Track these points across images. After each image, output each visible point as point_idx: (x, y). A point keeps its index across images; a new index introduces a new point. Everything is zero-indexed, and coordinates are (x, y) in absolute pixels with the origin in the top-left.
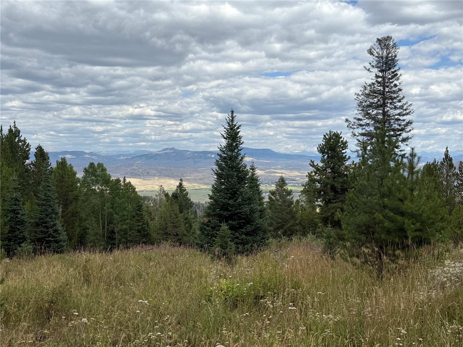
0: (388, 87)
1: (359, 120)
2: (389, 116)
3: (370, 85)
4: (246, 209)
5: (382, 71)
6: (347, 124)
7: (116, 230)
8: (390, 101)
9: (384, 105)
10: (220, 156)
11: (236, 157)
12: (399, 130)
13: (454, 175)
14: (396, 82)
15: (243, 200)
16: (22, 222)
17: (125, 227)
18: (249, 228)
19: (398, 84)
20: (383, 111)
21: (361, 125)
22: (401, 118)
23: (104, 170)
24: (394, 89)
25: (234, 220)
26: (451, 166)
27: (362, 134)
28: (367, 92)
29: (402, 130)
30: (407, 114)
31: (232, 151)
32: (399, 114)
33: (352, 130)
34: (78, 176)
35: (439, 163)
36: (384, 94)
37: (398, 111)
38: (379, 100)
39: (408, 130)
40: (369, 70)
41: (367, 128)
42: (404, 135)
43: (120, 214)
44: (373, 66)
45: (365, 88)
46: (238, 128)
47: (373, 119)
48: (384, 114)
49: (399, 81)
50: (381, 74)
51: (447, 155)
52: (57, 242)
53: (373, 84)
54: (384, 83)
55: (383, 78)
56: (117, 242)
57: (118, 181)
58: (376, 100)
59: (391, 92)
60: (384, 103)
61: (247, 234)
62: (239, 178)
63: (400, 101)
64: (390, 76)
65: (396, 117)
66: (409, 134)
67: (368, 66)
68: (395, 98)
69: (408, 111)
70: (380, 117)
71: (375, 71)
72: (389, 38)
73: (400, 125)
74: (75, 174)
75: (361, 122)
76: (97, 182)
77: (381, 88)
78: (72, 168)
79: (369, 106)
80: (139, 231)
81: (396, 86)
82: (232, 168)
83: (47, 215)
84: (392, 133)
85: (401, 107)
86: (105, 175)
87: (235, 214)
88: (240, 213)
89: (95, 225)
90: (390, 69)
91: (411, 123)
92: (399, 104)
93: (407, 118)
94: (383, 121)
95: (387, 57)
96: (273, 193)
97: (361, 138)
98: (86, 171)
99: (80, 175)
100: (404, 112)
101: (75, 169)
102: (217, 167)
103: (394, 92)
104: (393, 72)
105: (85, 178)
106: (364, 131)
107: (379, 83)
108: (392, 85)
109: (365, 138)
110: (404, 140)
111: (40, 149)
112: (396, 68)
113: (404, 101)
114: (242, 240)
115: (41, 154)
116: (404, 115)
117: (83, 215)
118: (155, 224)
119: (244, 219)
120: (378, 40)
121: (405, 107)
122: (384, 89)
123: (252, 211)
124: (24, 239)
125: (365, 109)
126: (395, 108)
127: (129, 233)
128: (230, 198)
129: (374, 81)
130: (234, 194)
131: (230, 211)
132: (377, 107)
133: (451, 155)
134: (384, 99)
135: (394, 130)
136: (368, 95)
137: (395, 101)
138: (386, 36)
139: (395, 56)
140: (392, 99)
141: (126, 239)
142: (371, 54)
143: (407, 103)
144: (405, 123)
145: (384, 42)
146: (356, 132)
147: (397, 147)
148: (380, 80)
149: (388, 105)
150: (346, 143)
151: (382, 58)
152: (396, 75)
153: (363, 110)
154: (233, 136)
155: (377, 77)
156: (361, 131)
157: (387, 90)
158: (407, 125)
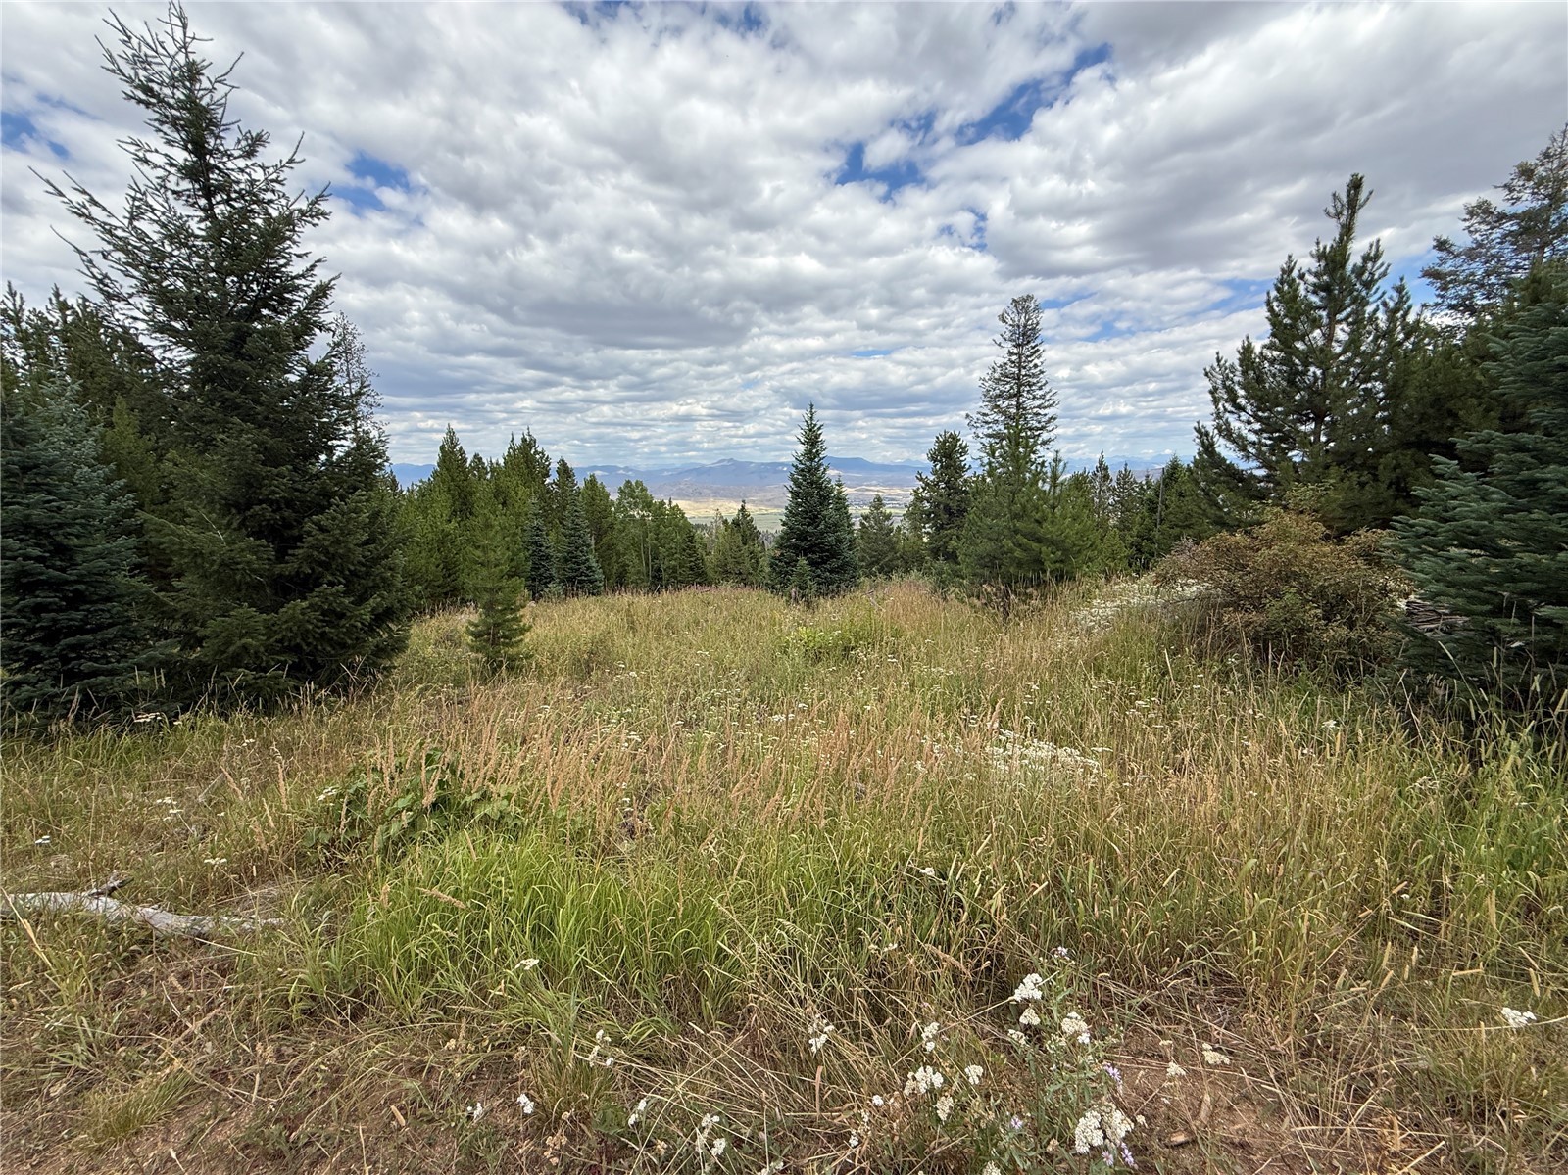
0: (1025, 368)
1: (985, 415)
2: (1025, 409)
3: (1001, 366)
4: (831, 538)
5: (1018, 345)
6: (968, 421)
7: (663, 567)
8: (1028, 388)
9: (1019, 394)
10: (796, 467)
11: (817, 469)
12: (1038, 429)
13: (1109, 489)
14: (1036, 361)
15: (826, 526)
16: (548, 557)
17: (673, 563)
18: (834, 563)
19: (1039, 364)
20: (1018, 402)
21: (987, 423)
22: (1042, 412)
23: (644, 489)
24: (1033, 371)
25: (814, 553)
26: (1106, 477)
27: (989, 436)
28: (996, 375)
29: (1043, 428)
30: (1051, 406)
31: (812, 460)
32: (1039, 407)
33: (974, 430)
34: (611, 498)
35: (1090, 474)
36: (1019, 379)
37: (1038, 403)
38: (1012, 388)
39: (1050, 428)
40: (999, 345)
41: (994, 427)
42: (1045, 436)
43: (667, 546)
44: (1005, 339)
45: (994, 370)
46: (819, 428)
47: (1004, 413)
48: (1019, 406)
49: (1041, 360)
50: (1016, 351)
51: (1101, 463)
52: (591, 582)
53: (1006, 364)
54: (1020, 363)
55: (1020, 355)
56: (665, 582)
57: (662, 503)
58: (1008, 387)
59: (1030, 376)
60: (1019, 391)
61: (831, 572)
62: (821, 496)
63: (1040, 388)
64: (1028, 353)
65: (1035, 410)
66: (1051, 435)
67: (999, 339)
68: (1034, 384)
69: (1051, 402)
70: (1013, 411)
71: (1009, 345)
72: (1029, 298)
73: (1039, 422)
74: (608, 495)
75: (987, 419)
76: (636, 505)
77: (1016, 370)
78: (603, 487)
79: (998, 396)
80: (691, 569)
81: (1036, 366)
82: (812, 483)
83: (577, 548)
84: (1029, 433)
85: (1042, 397)
86: (646, 496)
87: (816, 545)
88: (822, 543)
89: (636, 561)
90: (1029, 342)
91: (1055, 419)
92: (1040, 392)
93: (1050, 412)
95: (1025, 326)
96: (866, 518)
97: (986, 440)
98: (621, 491)
99: (614, 497)
100: (1046, 404)
101: (607, 489)
102: (791, 483)
103: (1034, 376)
104: (1033, 347)
105: (620, 500)
106: (990, 431)
107: (1013, 362)
108: (1031, 365)
109: (992, 440)
110: (1044, 443)
111: (563, 463)
112: (1037, 341)
113: (1046, 388)
114: (826, 578)
115: (565, 470)
116: (1045, 408)
117: (621, 549)
118: (711, 559)
119: (828, 551)
120: (1014, 300)
121: (1047, 397)
122: (1020, 371)
123: (839, 541)
124: (551, 578)
125: (993, 399)
126: (1034, 397)
127: (679, 571)
128: (809, 524)
129: (1006, 361)
130: (814, 519)
131: (810, 541)
132: (1011, 396)
133: (1106, 462)
134: (1020, 385)
135: (1031, 429)
136: (997, 380)
137: (1034, 387)
138: (1025, 294)
139: (1037, 324)
140: (1030, 386)
141: (676, 578)
142: (1004, 321)
143: (1050, 390)
144: (1046, 418)
145: (1022, 304)
146: (980, 432)
147: (1034, 453)
148: (1014, 358)
149: (1025, 394)
150: (966, 446)
151: (1019, 326)
152: (1038, 350)
153: (989, 402)
154: (813, 440)
155: (1011, 354)
156: (986, 431)
157: (1023, 372)
158: (1049, 421)
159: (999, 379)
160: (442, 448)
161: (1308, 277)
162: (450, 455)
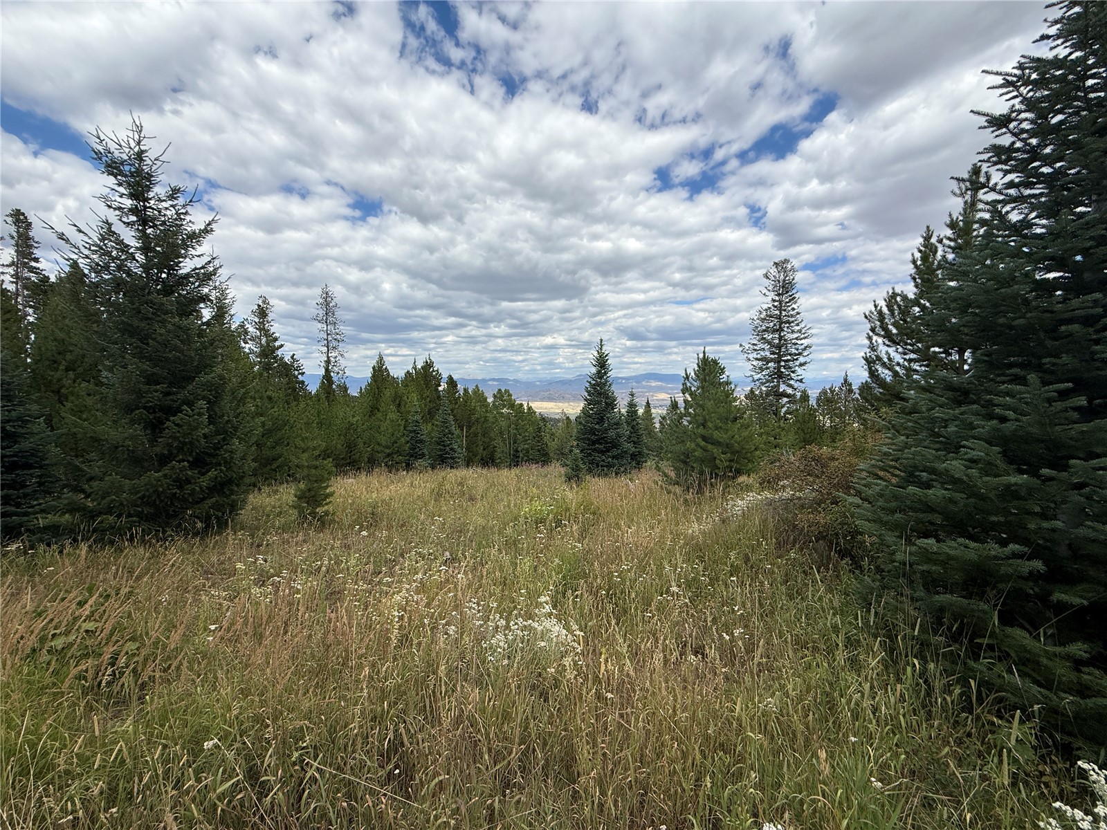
0: (785, 310)
1: (754, 344)
2: (785, 340)
3: (766, 310)
5: (779, 295)
6: (741, 349)
7: (519, 449)
8: (788, 325)
9: (781, 330)
10: (590, 383)
11: (605, 384)
12: (796, 355)
13: (853, 400)
14: (794, 306)
15: (609, 425)
16: (421, 441)
17: (526, 446)
19: (796, 307)
20: (779, 335)
21: (755, 350)
22: (799, 342)
23: (510, 395)
24: (791, 313)
26: (850, 391)
27: (757, 359)
28: (762, 316)
29: (800, 354)
30: (805, 338)
31: (601, 378)
32: (797, 339)
33: (746, 355)
34: (488, 400)
35: (837, 389)
36: (780, 318)
37: (796, 335)
38: (775, 325)
39: (805, 354)
40: (764, 294)
41: (762, 353)
42: (802, 360)
43: (523, 435)
44: (769, 290)
45: (761, 313)
46: (606, 356)
47: (769, 343)
48: (780, 338)
49: (797, 305)
50: (777, 298)
51: (846, 380)
52: (453, 458)
53: (770, 308)
54: (781, 307)
55: (780, 302)
56: (520, 459)
57: (521, 405)
58: (772, 324)
59: (789, 316)
60: (780, 327)
63: (798, 325)
64: (787, 300)
65: (793, 341)
66: (807, 359)
67: (765, 291)
68: (793, 322)
69: (806, 335)
70: (777, 341)
71: (772, 295)
72: (786, 261)
73: (797, 350)
74: (486, 399)
75: (755, 347)
76: (504, 406)
77: (777, 312)
78: (483, 393)
79: (764, 331)
80: (539, 451)
81: (793, 309)
82: (600, 394)
83: (445, 435)
84: (789, 357)
85: (800, 331)
86: (511, 400)
87: (602, 438)
89: (502, 444)
90: (787, 292)
91: (810, 347)
92: (797, 328)
93: (805, 342)
94: (779, 347)
95: (784, 281)
96: (664, 418)
97: (755, 363)
98: (495, 396)
99: (490, 400)
100: (802, 336)
101: (486, 394)
102: (586, 394)
103: (792, 316)
104: (790, 296)
105: (494, 402)
106: (759, 356)
107: (775, 307)
108: (790, 308)
109: (760, 363)
110: (801, 365)
111: (450, 378)
112: (794, 291)
113: (802, 325)
114: (608, 463)
115: (452, 382)
116: (801, 339)
117: (492, 435)
118: (553, 445)
120: (775, 263)
121: (803, 331)
122: (781, 313)
124: (423, 455)
125: (760, 333)
126: (793, 332)
127: (531, 452)
128: (598, 423)
129: (770, 306)
131: (597, 435)
132: (774, 331)
133: (850, 379)
134: (781, 323)
135: (790, 355)
136: (763, 320)
137: (792, 324)
138: (783, 260)
139: (793, 279)
140: (790, 323)
141: (528, 457)
142: (768, 278)
143: (806, 326)
144: (803, 347)
145: (781, 265)
146: (751, 356)
147: (793, 372)
148: (776, 304)
149: (785, 329)
150: (724, 368)
151: (779, 281)
152: (794, 298)
153: (758, 335)
154: (602, 363)
155: (774, 301)
156: (755, 356)
157: (784, 313)
158: (805, 349)
159: (765, 319)
160: (374, 368)
161: (945, 241)
162: (380, 372)
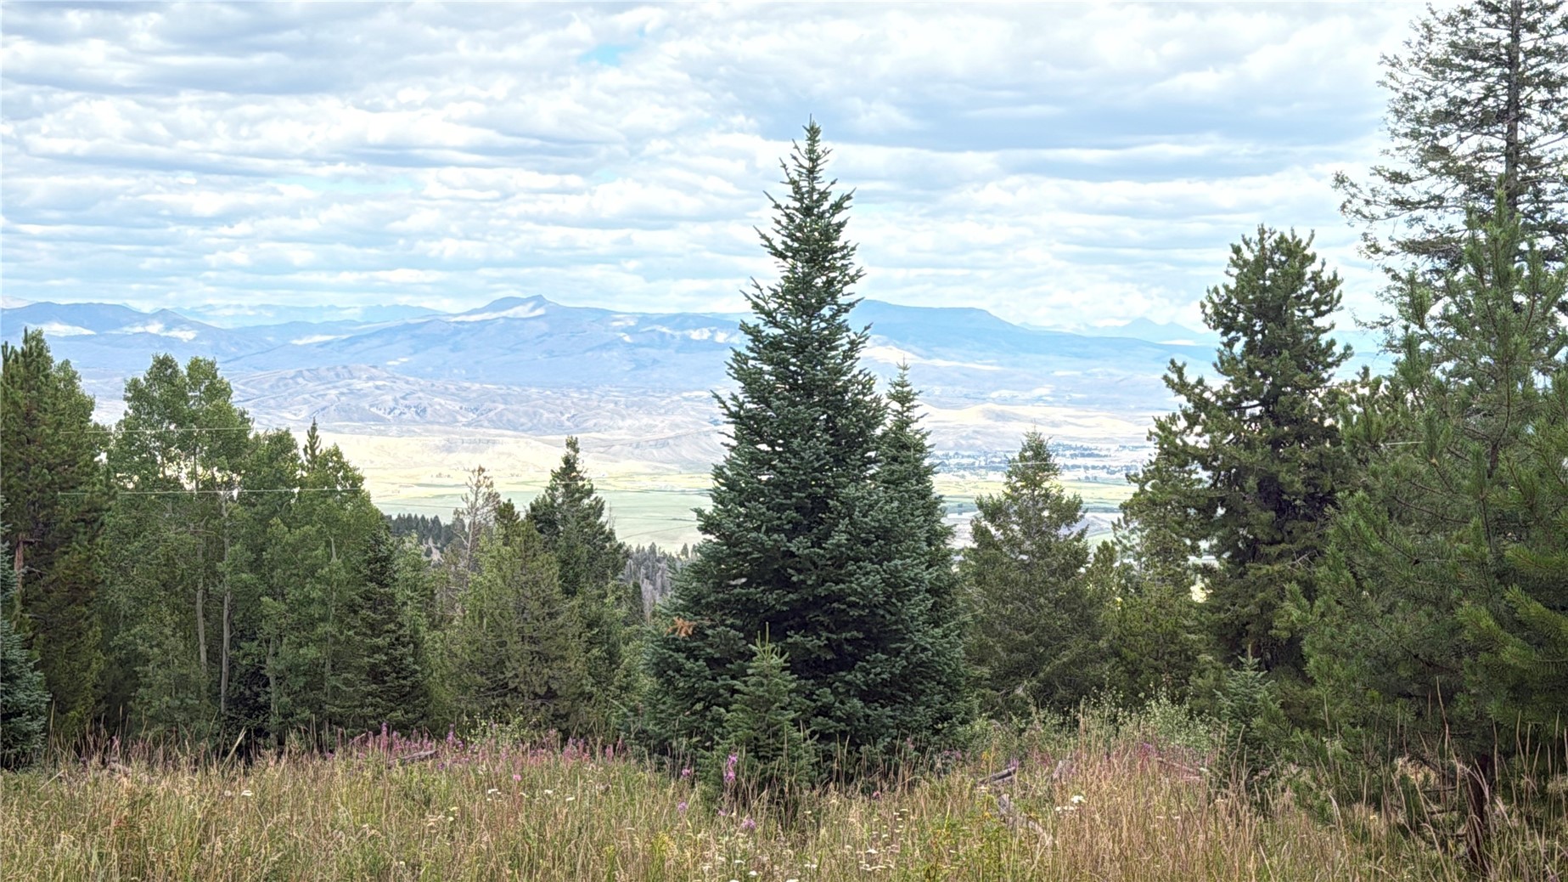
0: (1532, 28)
1: (1397, 177)
2: (1534, 163)
3: (1451, 21)
4: (868, 580)
6: (1341, 196)
7: (271, 667)
8: (1543, 94)
9: (1512, 113)
10: (755, 333)
11: (828, 342)
15: (854, 538)
17: (311, 652)
18: (881, 667)
20: (1510, 138)
21: (1403, 204)
23: (218, 391)
25: (806, 627)
27: (1413, 247)
28: (1438, 50)
31: (808, 311)
33: (1362, 226)
34: (98, 417)
36: (1512, 63)
38: (1490, 91)
41: (1430, 217)
43: (293, 594)
45: (1429, 33)
46: (837, 207)
47: (1463, 174)
48: (1514, 152)
53: (1467, 13)
54: (1516, 10)
56: (274, 721)
57: (282, 442)
58: (1476, 89)
59: (1548, 55)
60: (1514, 103)
61: (868, 696)
62: (838, 434)
70: (1496, 168)
74: (86, 407)
75: (1406, 192)
76: (187, 445)
77: (1503, 35)
78: (71, 379)
79: (1442, 116)
80: (375, 675)
84: (1548, 242)
86: (225, 413)
87: (818, 602)
88: (840, 598)
89: (176, 643)
96: (993, 511)
97: (1404, 263)
98: (137, 394)
99: (109, 414)
101: (86, 386)
102: (737, 387)
105: (129, 425)
106: (1417, 233)
107: (1491, 8)
109: (1424, 264)
114: (849, 718)
117: (121, 597)
118: (449, 643)
119: (859, 623)
122: (1516, 37)
123: (897, 590)
125: (1426, 127)
127: (331, 681)
128: (795, 530)
130: (813, 512)
131: (795, 587)
132: (1483, 122)
134: (1516, 84)
135: (1555, 229)
136: (1440, 66)
140: (1552, 87)
141: (317, 707)
146: (1382, 233)
149: (1534, 112)
150: (1334, 282)
153: (1415, 135)
156: (1403, 232)
157: (1528, 40)
159: (1446, 64)
